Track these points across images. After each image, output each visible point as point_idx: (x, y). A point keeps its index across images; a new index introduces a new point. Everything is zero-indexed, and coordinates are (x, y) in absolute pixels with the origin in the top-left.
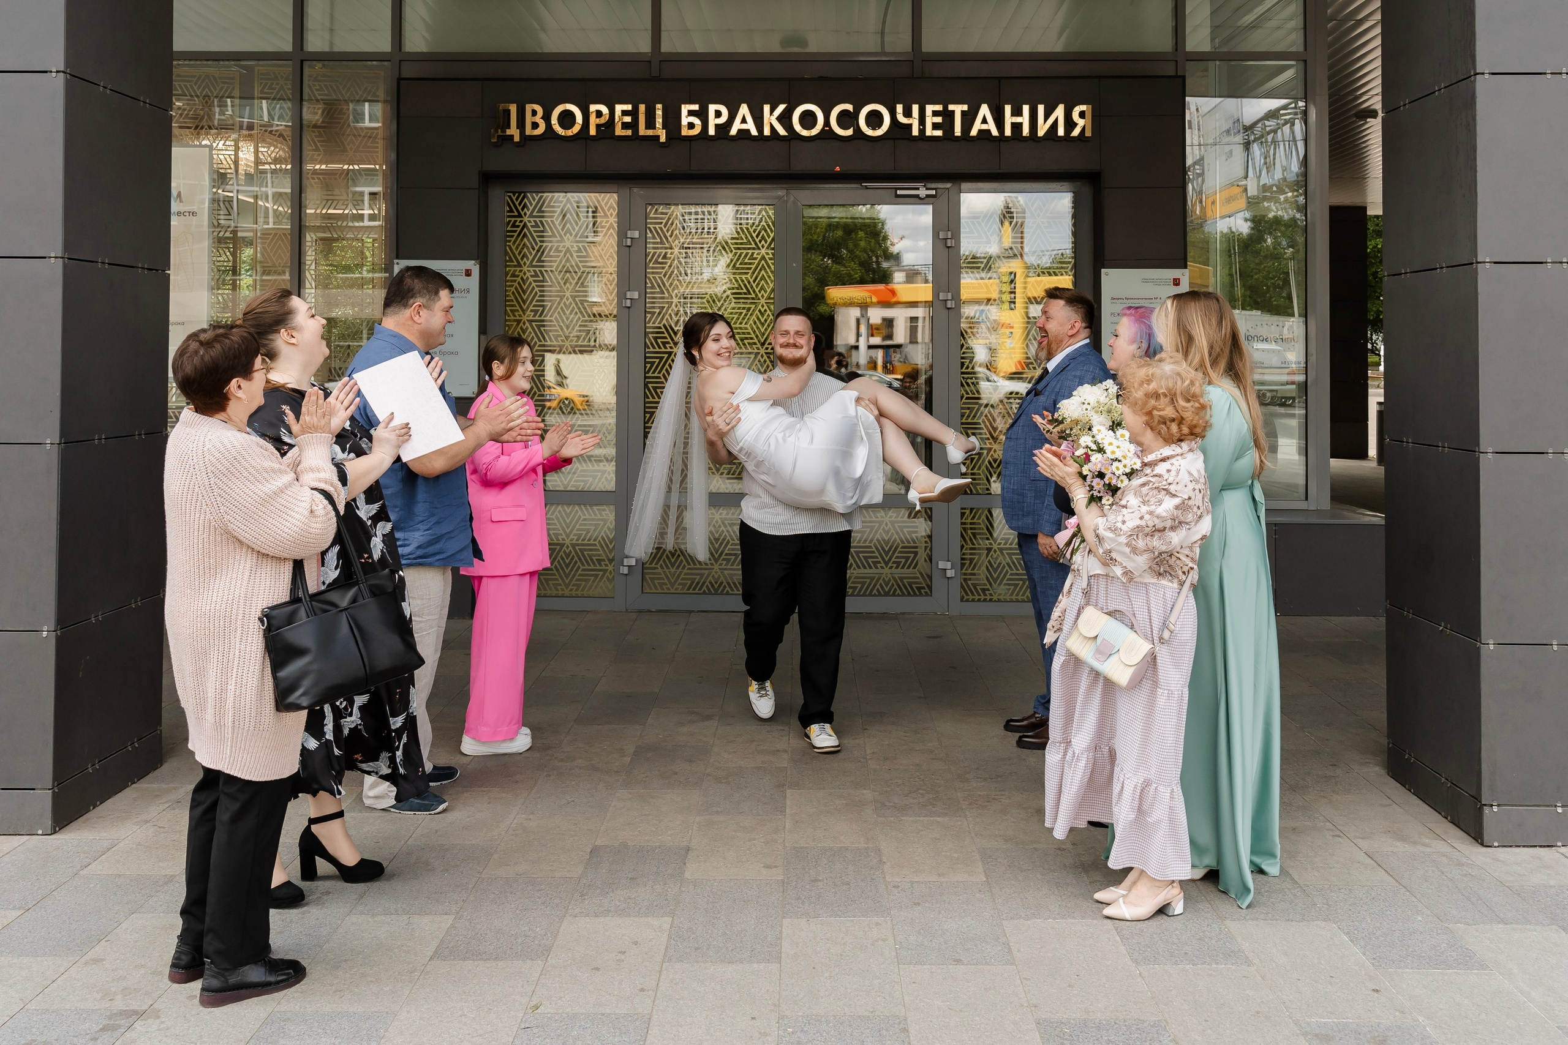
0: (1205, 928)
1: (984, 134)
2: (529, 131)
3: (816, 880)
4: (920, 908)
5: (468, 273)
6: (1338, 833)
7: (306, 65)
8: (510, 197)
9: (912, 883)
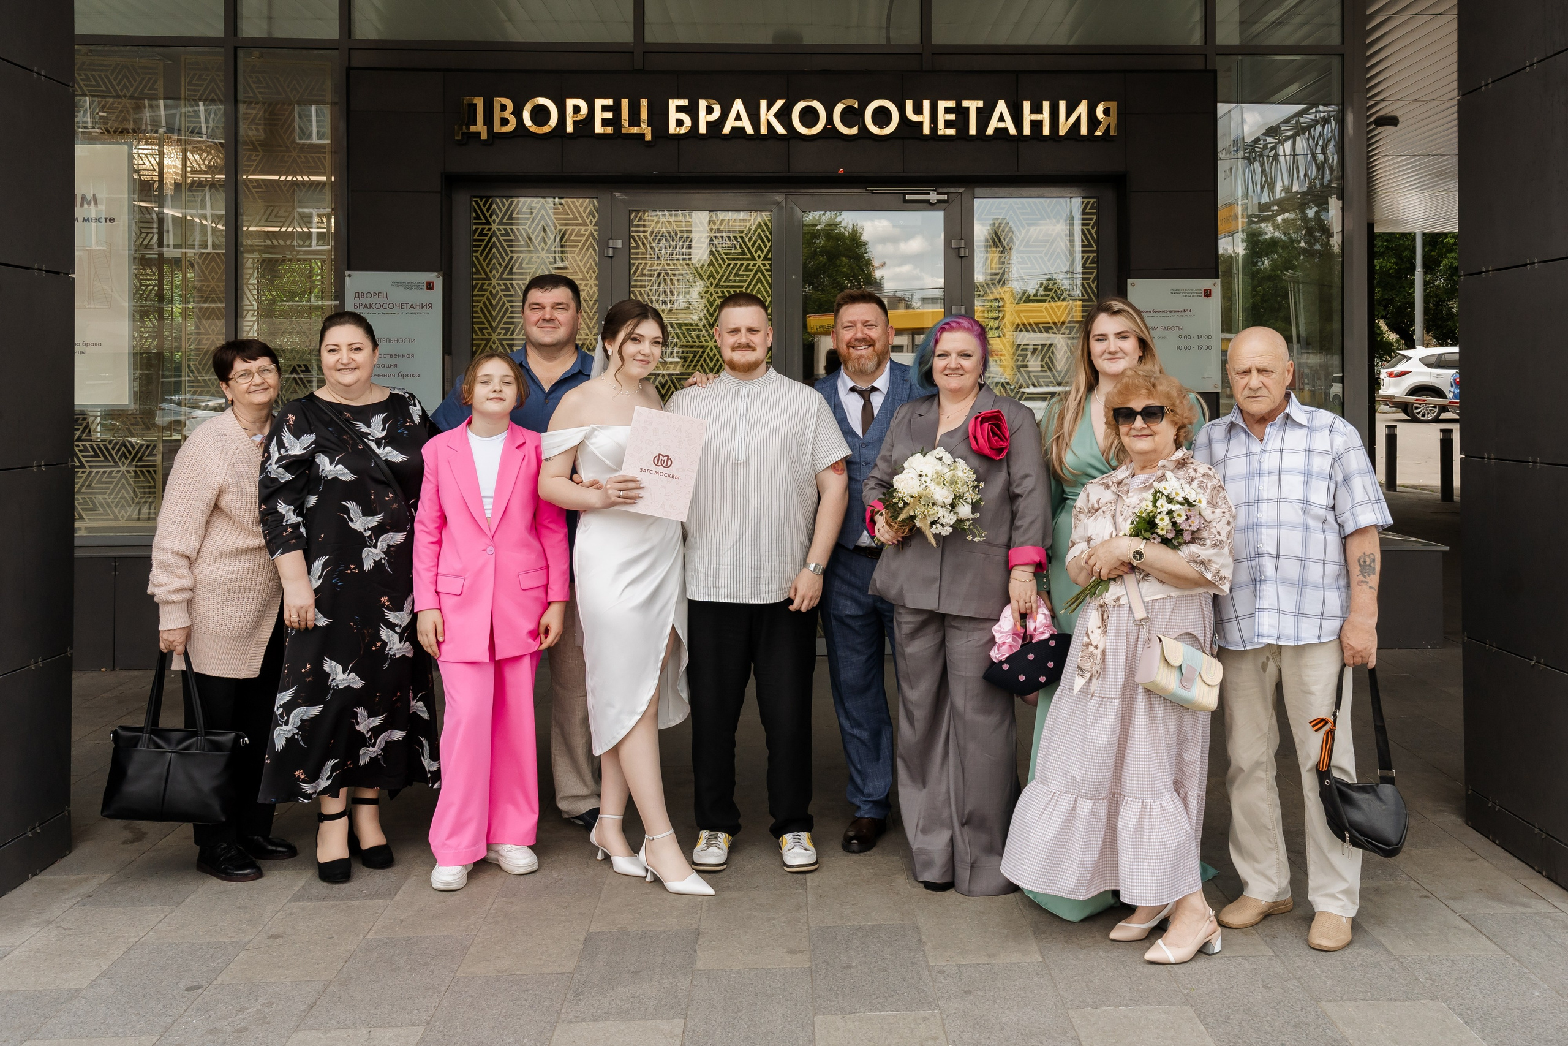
0: (1300, 1013)
1: (1001, 132)
2: (497, 128)
3: (849, 967)
4: (971, 997)
5: (430, 286)
6: (1425, 893)
7: (241, 53)
8: (476, 202)
9: (959, 966)
